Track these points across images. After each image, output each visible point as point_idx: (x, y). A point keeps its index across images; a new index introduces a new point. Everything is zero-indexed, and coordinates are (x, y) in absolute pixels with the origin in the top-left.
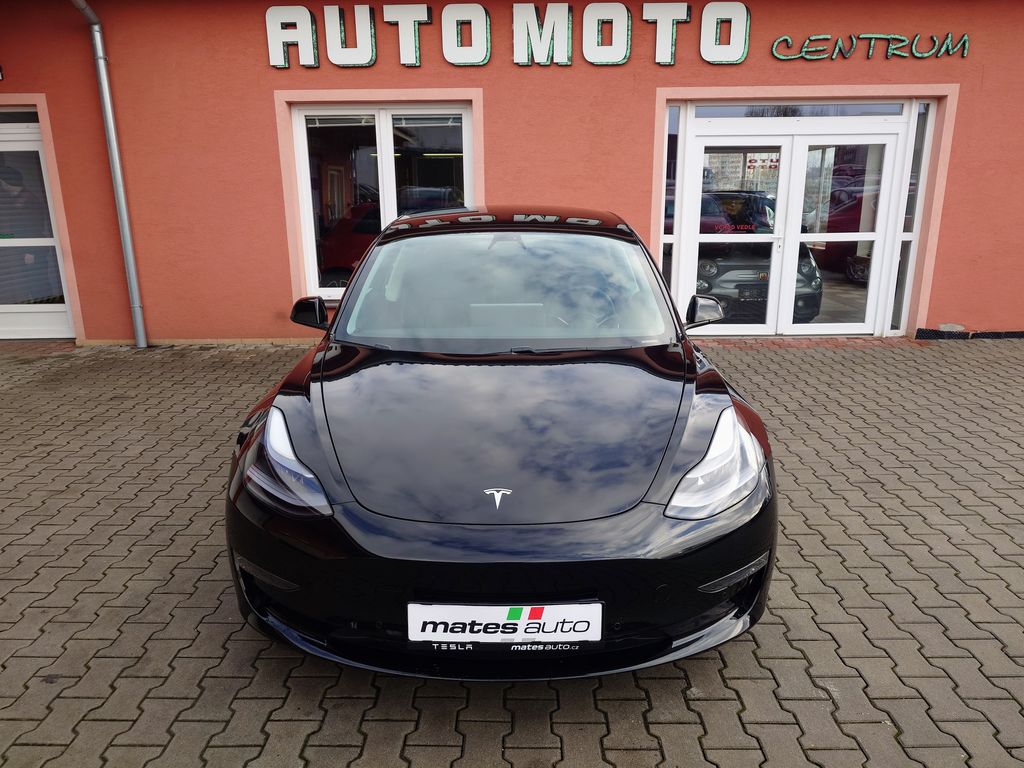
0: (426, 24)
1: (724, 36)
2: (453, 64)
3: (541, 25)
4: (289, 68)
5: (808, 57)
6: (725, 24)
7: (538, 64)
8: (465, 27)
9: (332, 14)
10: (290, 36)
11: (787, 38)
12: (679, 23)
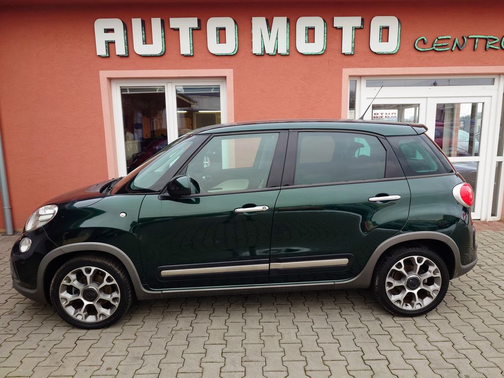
0: (197, 29)
1: (385, 38)
2: (214, 55)
3: (270, 30)
4: (109, 57)
5: (437, 49)
6: (385, 30)
7: (268, 54)
8: (222, 31)
9: (137, 24)
10: (110, 37)
11: (424, 38)
12: (356, 29)
